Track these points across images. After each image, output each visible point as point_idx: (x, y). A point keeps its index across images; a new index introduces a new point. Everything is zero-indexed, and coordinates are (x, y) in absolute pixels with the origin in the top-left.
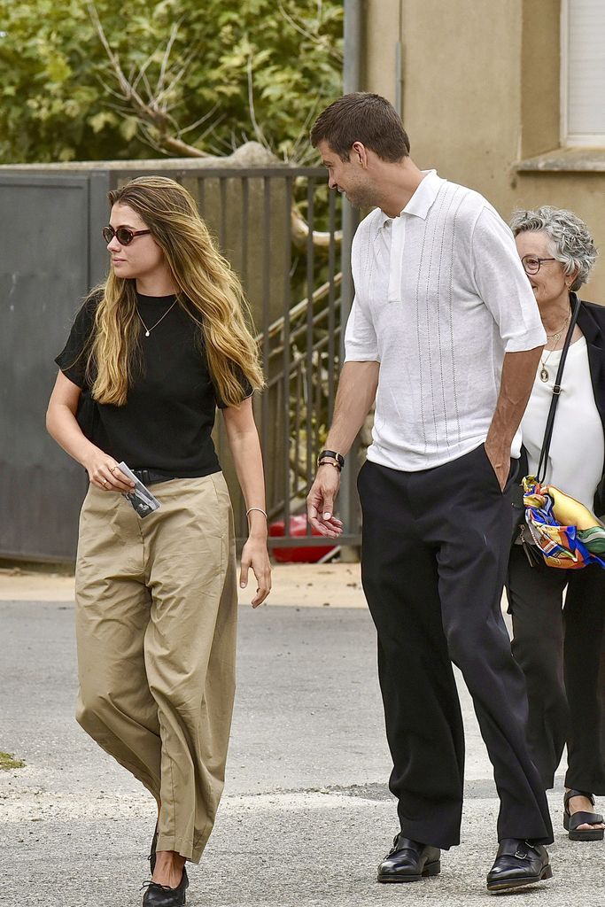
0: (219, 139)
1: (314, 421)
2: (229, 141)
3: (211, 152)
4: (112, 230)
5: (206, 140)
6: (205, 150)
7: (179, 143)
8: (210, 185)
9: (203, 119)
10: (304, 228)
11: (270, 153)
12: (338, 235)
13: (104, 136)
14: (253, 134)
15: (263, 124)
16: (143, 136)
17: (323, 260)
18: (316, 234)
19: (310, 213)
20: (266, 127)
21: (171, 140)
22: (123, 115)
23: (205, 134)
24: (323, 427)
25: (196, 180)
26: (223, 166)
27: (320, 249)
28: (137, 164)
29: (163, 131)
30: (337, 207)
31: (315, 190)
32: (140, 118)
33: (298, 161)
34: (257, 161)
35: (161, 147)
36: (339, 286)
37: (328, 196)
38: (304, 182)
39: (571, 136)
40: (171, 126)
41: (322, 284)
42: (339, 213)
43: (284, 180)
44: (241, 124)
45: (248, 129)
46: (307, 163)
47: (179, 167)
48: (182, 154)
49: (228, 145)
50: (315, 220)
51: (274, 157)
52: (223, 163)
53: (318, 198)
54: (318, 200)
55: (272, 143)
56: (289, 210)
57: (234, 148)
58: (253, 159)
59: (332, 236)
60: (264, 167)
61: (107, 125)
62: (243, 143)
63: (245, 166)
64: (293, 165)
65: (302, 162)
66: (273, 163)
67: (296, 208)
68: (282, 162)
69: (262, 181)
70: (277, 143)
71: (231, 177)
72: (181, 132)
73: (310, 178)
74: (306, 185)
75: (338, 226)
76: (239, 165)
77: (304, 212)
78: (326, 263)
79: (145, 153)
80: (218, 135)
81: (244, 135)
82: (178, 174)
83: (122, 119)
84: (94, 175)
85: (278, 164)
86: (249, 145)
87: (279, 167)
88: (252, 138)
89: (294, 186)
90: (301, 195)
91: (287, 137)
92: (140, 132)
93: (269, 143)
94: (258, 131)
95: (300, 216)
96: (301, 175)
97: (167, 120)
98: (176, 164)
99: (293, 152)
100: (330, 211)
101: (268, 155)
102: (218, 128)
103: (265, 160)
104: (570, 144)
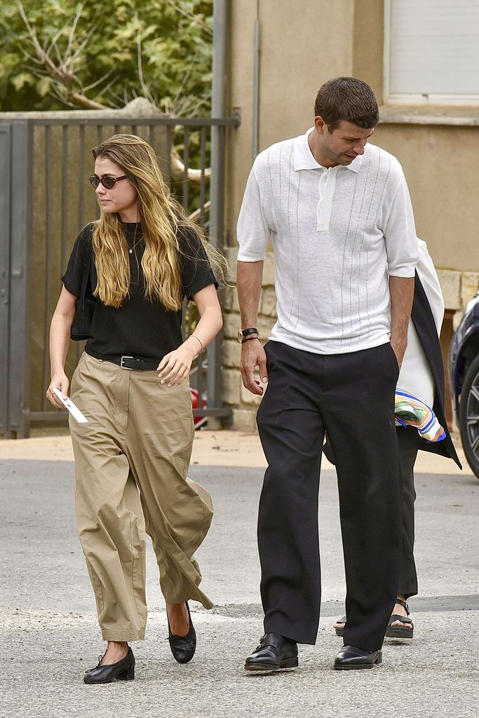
0: (114, 95)
1: (187, 318)
2: (121, 96)
3: (108, 105)
4: (97, 178)
5: (104, 96)
6: (103, 104)
7: (83, 98)
8: (107, 132)
9: (102, 80)
10: (181, 166)
11: (154, 106)
12: (208, 172)
13: (24, 92)
14: (141, 91)
15: (149, 84)
16: (55, 93)
17: (196, 191)
18: (190, 171)
19: (186, 154)
20: (152, 86)
21: (77, 95)
22: (39, 76)
23: (103, 92)
24: (194, 323)
25: (96, 128)
26: (117, 117)
27: (194, 183)
28: (49, 115)
29: (70, 88)
30: (207, 149)
31: (189, 135)
32: (52, 78)
33: (177, 113)
34: (144, 113)
35: (68, 101)
36: (208, 212)
37: (200, 140)
38: (181, 129)
39: (392, 96)
40: (77, 85)
41: (194, 210)
42: (208, 154)
43: (165, 128)
44: (132, 84)
45: (137, 87)
46: (184, 115)
47: (83, 117)
48: (85, 107)
49: (121, 100)
50: (189, 160)
51: (157, 110)
52: (118, 114)
53: (192, 142)
54: (192, 144)
55: (156, 98)
56: (169, 152)
57: (126, 102)
58: (141, 111)
59: (203, 173)
60: (149, 117)
61: (26, 84)
62: (133, 98)
63: (134, 116)
64: (173, 116)
65: (180, 113)
66: (157, 114)
67: (174, 150)
68: (164, 114)
69: (148, 128)
70: (160, 98)
71: (123, 125)
72: (85, 90)
73: (186, 127)
74: (182, 132)
75: (208, 165)
76: (130, 116)
77: (181, 153)
78: (198, 194)
79: (55, 106)
80: (114, 92)
81: (134, 92)
82: (82, 122)
83: (38, 79)
84: (15, 122)
85: (160, 115)
86: (138, 100)
87: (162, 118)
88: (140, 95)
89: (173, 133)
90: (178, 140)
91: (168, 94)
92: (52, 89)
93: (153, 98)
94: (145, 89)
95: (178, 156)
96: (179, 124)
97: (73, 80)
98: (80, 115)
99: (172, 106)
100: (201, 152)
101: (153, 108)
102: (114, 86)
103: (150, 112)
104: (391, 102)
